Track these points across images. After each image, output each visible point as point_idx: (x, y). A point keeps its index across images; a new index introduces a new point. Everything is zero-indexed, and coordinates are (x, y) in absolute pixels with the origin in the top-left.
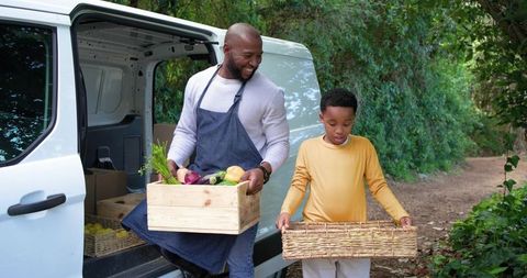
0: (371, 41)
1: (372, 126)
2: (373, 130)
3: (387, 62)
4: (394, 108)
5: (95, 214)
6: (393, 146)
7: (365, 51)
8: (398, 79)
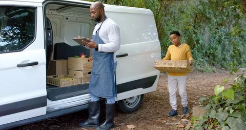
0: (213, 8)
1: (214, 46)
2: (215, 48)
3: (220, 17)
4: (226, 38)
5: (68, 74)
6: (225, 55)
7: (209, 13)
8: (227, 25)
